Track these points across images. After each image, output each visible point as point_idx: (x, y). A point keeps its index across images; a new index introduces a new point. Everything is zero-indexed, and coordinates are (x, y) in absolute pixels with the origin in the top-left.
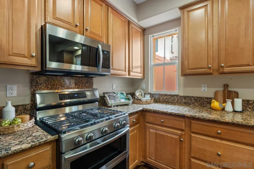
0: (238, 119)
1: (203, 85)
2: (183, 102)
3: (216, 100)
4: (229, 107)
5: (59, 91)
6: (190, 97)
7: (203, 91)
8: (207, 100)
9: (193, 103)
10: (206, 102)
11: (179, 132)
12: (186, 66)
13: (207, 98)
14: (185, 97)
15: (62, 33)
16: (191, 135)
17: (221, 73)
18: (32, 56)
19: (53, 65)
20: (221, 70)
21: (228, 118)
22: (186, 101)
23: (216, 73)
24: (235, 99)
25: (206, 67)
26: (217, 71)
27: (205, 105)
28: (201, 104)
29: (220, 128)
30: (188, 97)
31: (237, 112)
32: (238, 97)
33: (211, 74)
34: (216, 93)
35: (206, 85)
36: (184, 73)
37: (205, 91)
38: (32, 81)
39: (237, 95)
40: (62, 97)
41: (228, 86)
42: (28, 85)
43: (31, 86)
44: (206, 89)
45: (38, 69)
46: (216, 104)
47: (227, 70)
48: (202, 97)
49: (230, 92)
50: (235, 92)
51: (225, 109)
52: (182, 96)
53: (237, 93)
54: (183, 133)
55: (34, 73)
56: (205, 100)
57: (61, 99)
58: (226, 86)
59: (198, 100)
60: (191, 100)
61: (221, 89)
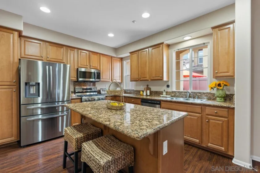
5: (82, 87)
15: (83, 70)
18: (75, 77)
19: (80, 79)
24: (147, 91)
25: (136, 78)
31: (148, 95)
38: (74, 84)
40: (83, 89)
41: (148, 85)
42: (73, 85)
43: (74, 85)
45: (76, 81)
50: (150, 88)
55: (74, 82)
57: (83, 90)
61: (146, 87)
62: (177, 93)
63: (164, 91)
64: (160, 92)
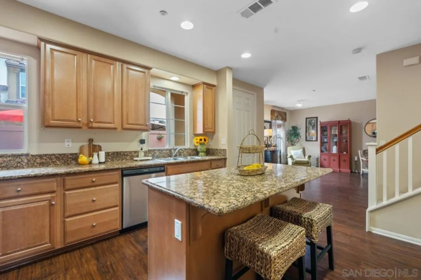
0: (103, 167)
1: (66, 140)
2: (37, 163)
3: (83, 155)
4: (95, 160)
6: (50, 155)
7: (66, 146)
8: (72, 156)
9: (53, 162)
10: (71, 159)
11: (49, 196)
12: (50, 116)
13: (72, 154)
14: (41, 156)
16: (64, 193)
17: (90, 128)
20: (90, 125)
21: (97, 167)
22: (44, 161)
23: (85, 128)
24: (100, 152)
25: (75, 120)
26: (86, 125)
27: (69, 162)
28: (65, 162)
29: (94, 177)
30: (46, 155)
31: (102, 163)
32: (101, 151)
33: (80, 128)
34: (81, 148)
35: (70, 140)
36: (46, 124)
37: (69, 146)
39: (100, 148)
41: (93, 140)
44: (70, 144)
46: (83, 159)
47: (95, 125)
48: (65, 154)
49: (95, 146)
50: (98, 146)
51: (93, 162)
52: (36, 155)
53: (101, 147)
54: (54, 195)
56: (69, 156)
58: (91, 141)
59: (61, 158)
60: (51, 159)
61: (86, 144)
62: (156, 151)
63: (142, 149)
64: (126, 152)
